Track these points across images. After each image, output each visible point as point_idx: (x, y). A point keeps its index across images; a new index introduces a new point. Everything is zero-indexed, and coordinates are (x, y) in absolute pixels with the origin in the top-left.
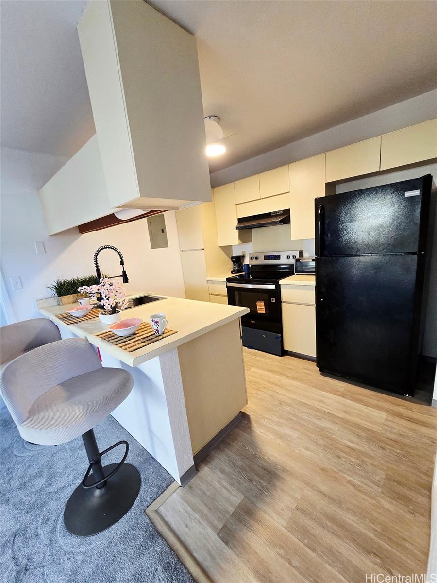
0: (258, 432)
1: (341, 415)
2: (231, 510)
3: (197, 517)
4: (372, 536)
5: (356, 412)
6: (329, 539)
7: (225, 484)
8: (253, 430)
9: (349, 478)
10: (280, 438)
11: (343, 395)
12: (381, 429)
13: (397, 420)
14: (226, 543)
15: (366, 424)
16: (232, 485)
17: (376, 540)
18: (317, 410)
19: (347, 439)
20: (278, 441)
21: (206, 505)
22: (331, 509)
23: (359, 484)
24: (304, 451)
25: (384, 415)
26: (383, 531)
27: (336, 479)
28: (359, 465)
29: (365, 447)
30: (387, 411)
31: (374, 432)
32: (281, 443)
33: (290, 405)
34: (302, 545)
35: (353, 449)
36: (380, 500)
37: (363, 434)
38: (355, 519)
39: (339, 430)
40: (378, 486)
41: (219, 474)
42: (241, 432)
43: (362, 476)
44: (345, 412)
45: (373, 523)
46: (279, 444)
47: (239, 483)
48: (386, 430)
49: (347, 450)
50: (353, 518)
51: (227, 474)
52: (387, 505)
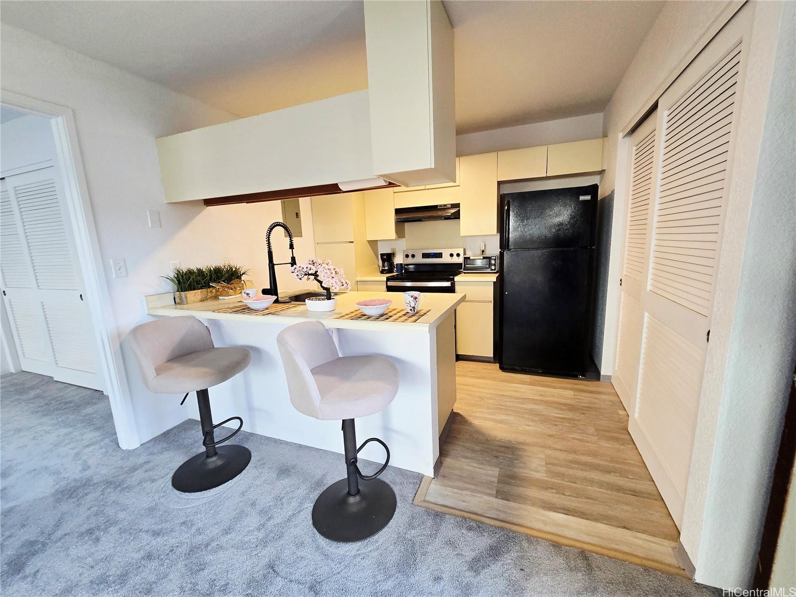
0: (477, 423)
1: (540, 398)
2: (496, 480)
3: (468, 493)
4: (607, 463)
5: (549, 393)
6: (580, 474)
7: (475, 465)
8: (471, 423)
9: (571, 436)
10: (500, 423)
11: (531, 384)
12: (575, 402)
13: (583, 394)
14: (508, 500)
15: (563, 401)
16: (482, 464)
17: (611, 464)
18: (518, 398)
19: (554, 413)
20: (500, 425)
21: (469, 483)
22: (571, 457)
23: (581, 438)
24: (527, 427)
25: (571, 393)
26: (611, 458)
27: (563, 439)
28: (573, 427)
29: (570, 415)
30: (571, 389)
31: (570, 405)
32: (504, 426)
33: (491, 399)
34: (566, 483)
35: (564, 418)
36: (600, 443)
37: (564, 408)
38: (590, 458)
39: (544, 408)
40: (593, 436)
41: (464, 460)
42: (460, 426)
43: (580, 433)
44: (542, 396)
45: (603, 457)
46: (502, 427)
47: (488, 461)
48: (579, 402)
49: (559, 420)
50: (589, 458)
51: (471, 458)
52: (606, 445)
